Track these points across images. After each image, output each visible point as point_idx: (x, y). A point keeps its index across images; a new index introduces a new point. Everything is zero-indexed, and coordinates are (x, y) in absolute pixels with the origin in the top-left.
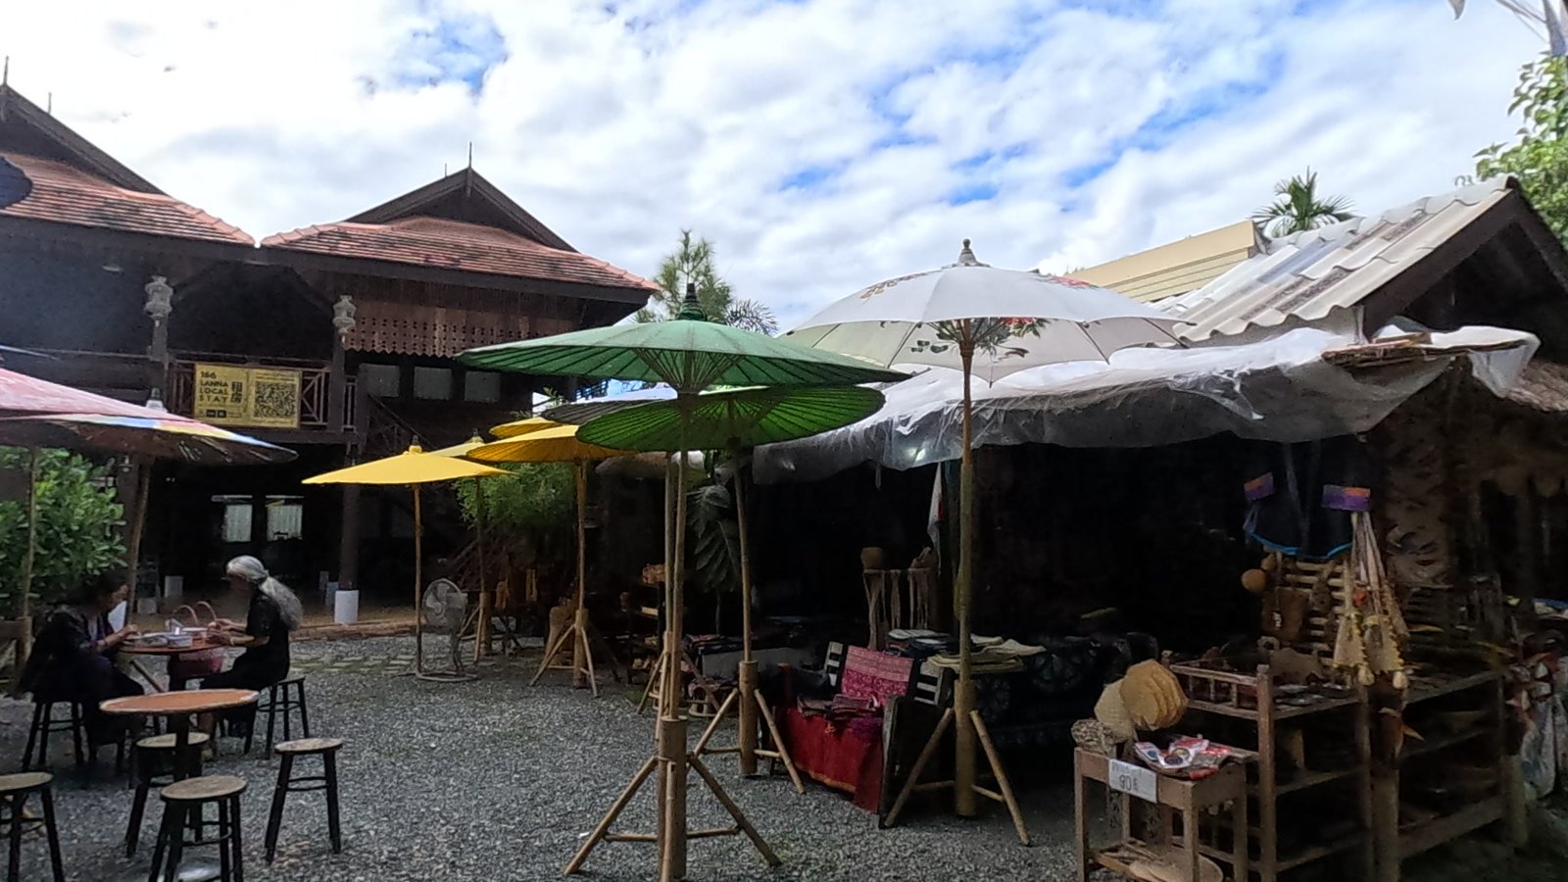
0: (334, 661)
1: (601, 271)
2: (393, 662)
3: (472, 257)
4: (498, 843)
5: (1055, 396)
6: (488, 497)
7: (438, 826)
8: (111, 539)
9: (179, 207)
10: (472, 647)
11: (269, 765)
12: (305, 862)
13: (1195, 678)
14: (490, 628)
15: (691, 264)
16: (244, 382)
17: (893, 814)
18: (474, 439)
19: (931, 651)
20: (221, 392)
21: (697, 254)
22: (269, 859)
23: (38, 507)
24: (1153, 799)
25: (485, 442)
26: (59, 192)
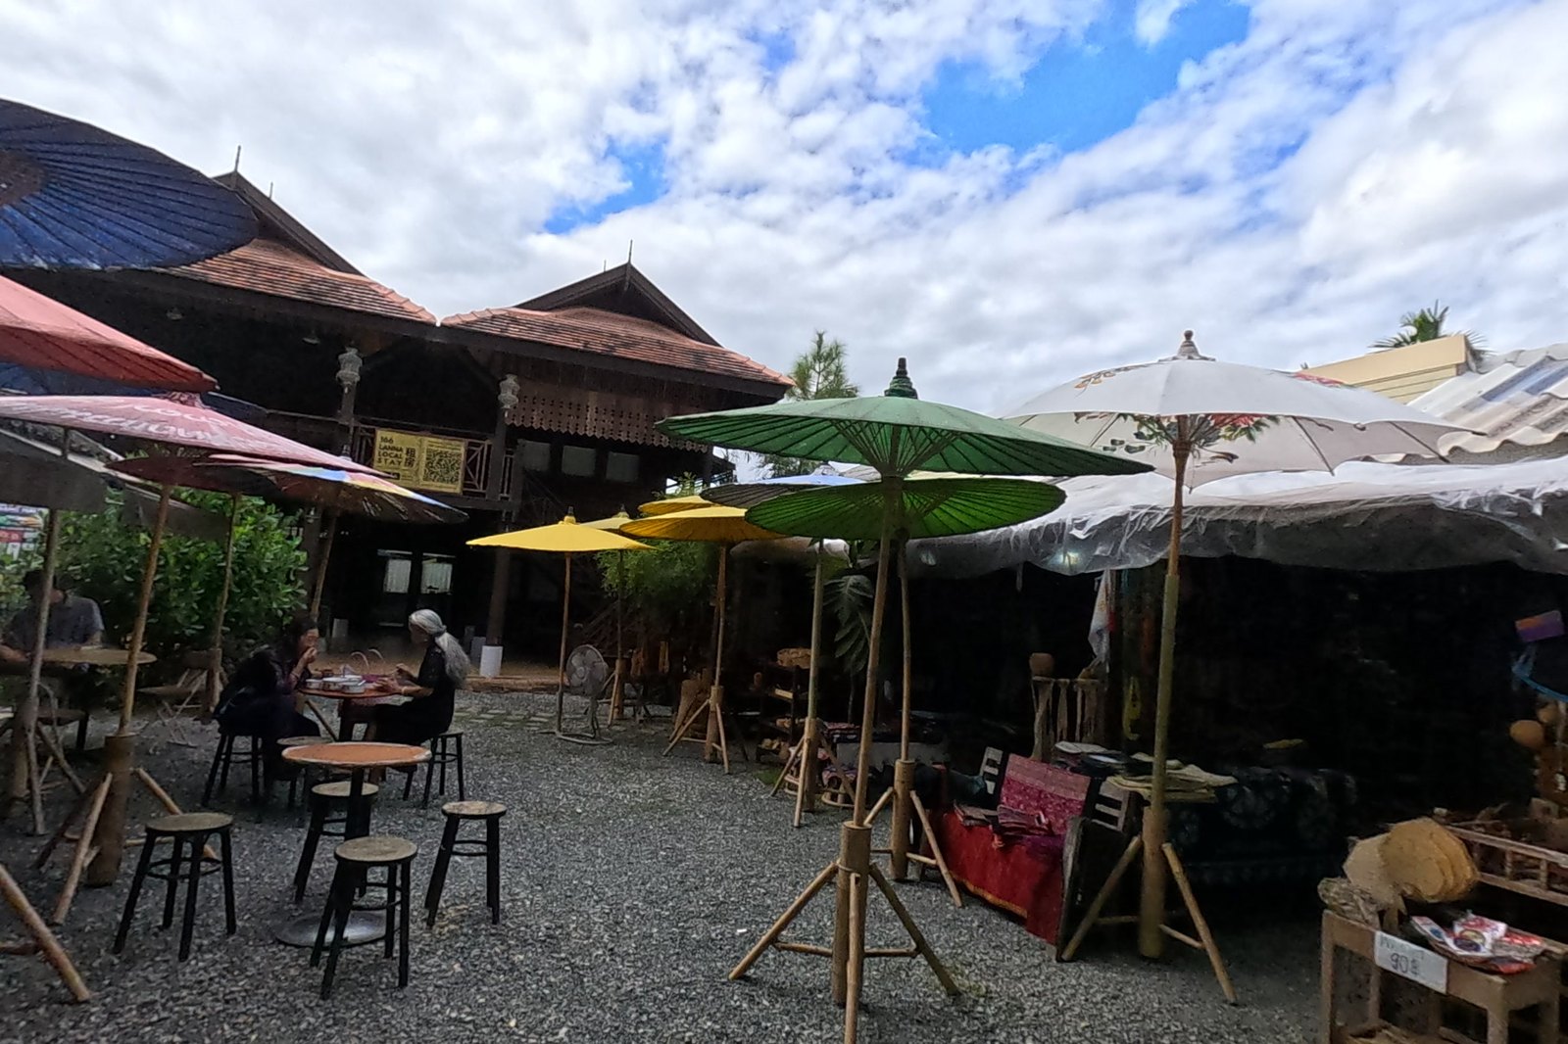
0: (479, 713)
1: (741, 364)
2: (533, 719)
3: (626, 345)
4: (655, 930)
5: (1272, 508)
6: (628, 570)
7: (592, 903)
8: (296, 582)
9: (373, 287)
10: (608, 711)
11: (426, 814)
12: (465, 930)
13: (1482, 845)
14: (623, 696)
15: (822, 365)
16: (416, 448)
17: (1072, 946)
18: (621, 514)
19: (1110, 771)
20: (396, 456)
21: (829, 354)
22: (430, 922)
23: (235, 549)
24: (1442, 989)
25: (631, 518)
26: (273, 268)
